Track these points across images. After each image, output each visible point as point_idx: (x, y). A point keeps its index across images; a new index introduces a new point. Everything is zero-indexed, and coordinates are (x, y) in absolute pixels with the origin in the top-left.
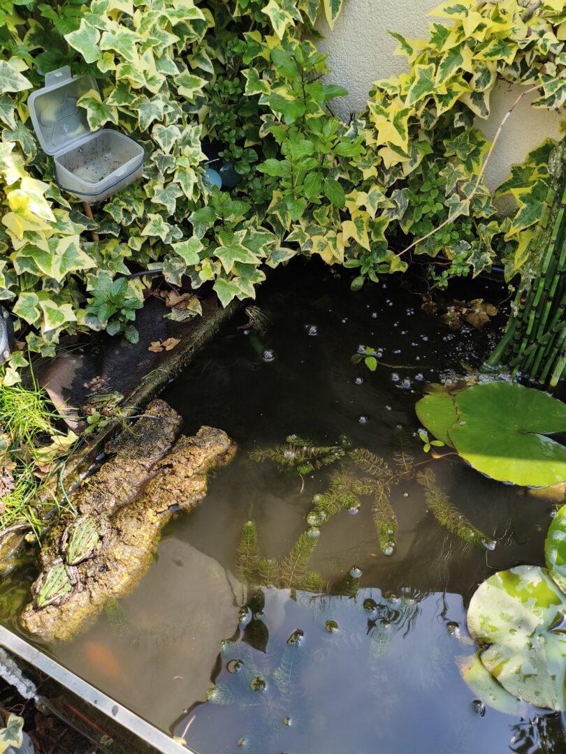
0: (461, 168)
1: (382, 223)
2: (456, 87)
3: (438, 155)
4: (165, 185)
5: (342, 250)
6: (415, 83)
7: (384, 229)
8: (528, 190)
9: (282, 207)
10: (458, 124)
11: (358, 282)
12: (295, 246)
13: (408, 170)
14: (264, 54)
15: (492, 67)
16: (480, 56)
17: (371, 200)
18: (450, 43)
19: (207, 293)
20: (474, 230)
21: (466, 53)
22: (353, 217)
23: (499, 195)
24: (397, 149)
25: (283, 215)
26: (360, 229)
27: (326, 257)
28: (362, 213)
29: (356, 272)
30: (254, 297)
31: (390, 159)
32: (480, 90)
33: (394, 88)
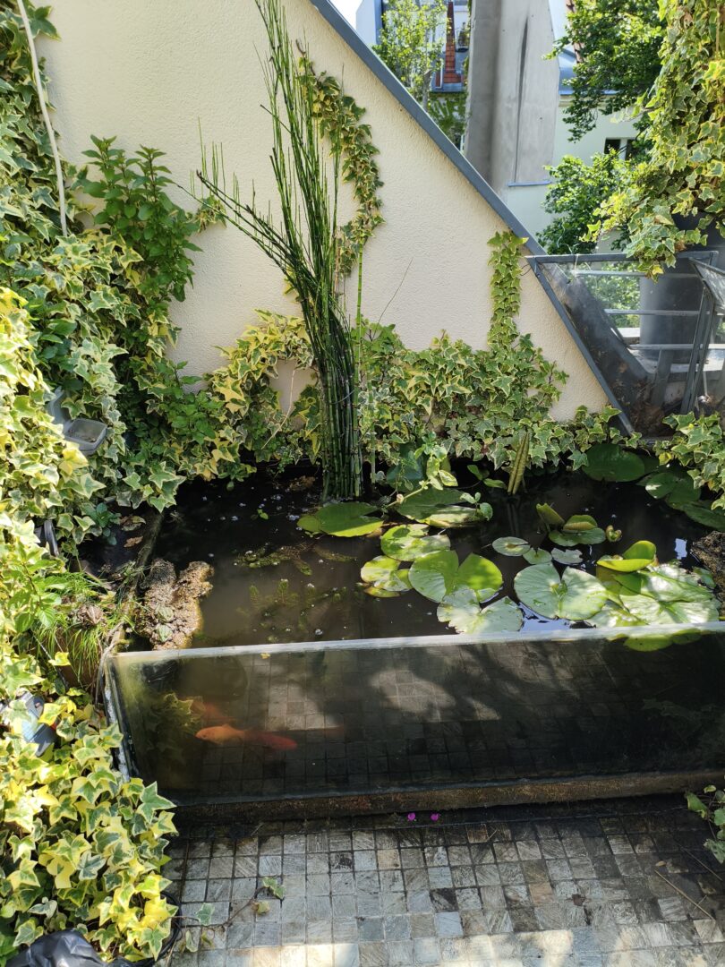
0: (270, 407)
1: (235, 447)
2: (260, 366)
3: (255, 405)
4: (109, 447)
5: (216, 469)
6: (239, 368)
7: (237, 450)
8: (307, 411)
9: (172, 452)
10: (263, 385)
11: (230, 485)
12: (183, 473)
13: (243, 413)
14: (144, 367)
15: (275, 354)
16: (269, 350)
17: (227, 433)
18: (253, 347)
19: (146, 509)
20: (286, 439)
21: (261, 350)
22: (218, 447)
23: (292, 418)
24: (234, 401)
25: (173, 456)
26: (224, 452)
27: (207, 475)
28: (223, 442)
29: (227, 480)
30: (175, 503)
31: (233, 408)
32: (273, 365)
33: (225, 372)
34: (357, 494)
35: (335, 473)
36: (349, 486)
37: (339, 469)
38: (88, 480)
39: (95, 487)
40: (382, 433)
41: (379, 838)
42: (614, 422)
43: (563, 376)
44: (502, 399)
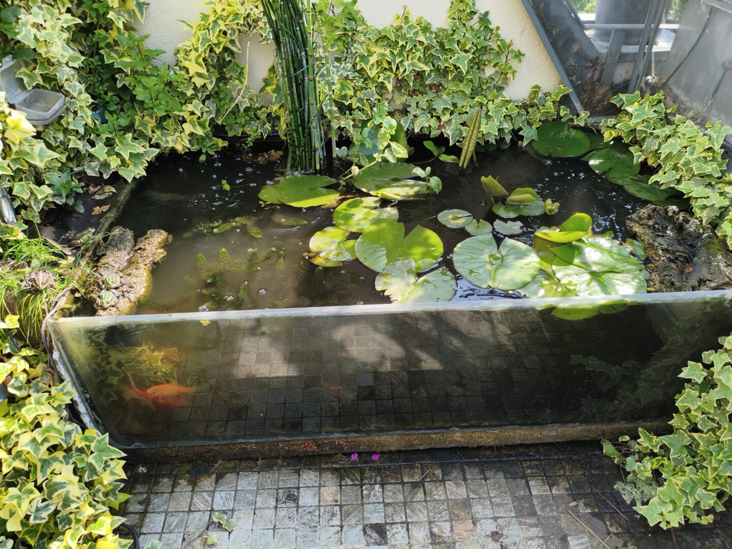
0: (237, 82)
1: (205, 121)
2: (221, 39)
3: (222, 79)
4: (74, 119)
5: (187, 142)
6: (200, 40)
7: (207, 124)
8: (274, 87)
9: (145, 125)
10: (228, 59)
11: (203, 158)
12: (157, 146)
13: (210, 87)
14: (110, 40)
15: (235, 27)
16: (227, 22)
17: (195, 107)
18: (212, 19)
19: (116, 178)
20: (255, 115)
21: (220, 22)
22: (188, 120)
23: (262, 94)
24: (200, 75)
25: (145, 129)
26: (194, 126)
27: (179, 148)
28: (192, 116)
29: (200, 152)
30: (145, 174)
31: (199, 82)
32: (233, 38)
33: (189, 46)
34: (318, 167)
35: (295, 146)
36: (310, 159)
37: (299, 142)
38: (41, 149)
39: (50, 157)
40: (344, 109)
41: (323, 475)
42: (565, 100)
43: (519, 55)
44: (460, 78)
